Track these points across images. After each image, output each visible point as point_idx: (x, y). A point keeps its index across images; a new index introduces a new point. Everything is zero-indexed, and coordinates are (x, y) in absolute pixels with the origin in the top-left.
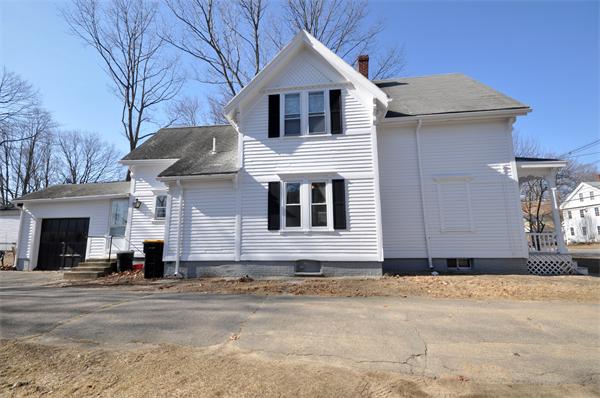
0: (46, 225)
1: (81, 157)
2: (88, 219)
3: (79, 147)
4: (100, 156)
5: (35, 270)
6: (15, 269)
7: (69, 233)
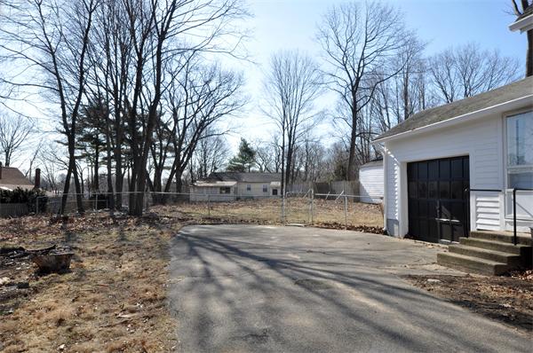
0: (413, 169)
1: (456, 84)
2: (467, 157)
3: (453, 70)
4: (481, 74)
5: (406, 237)
6: (385, 233)
7: (441, 183)
